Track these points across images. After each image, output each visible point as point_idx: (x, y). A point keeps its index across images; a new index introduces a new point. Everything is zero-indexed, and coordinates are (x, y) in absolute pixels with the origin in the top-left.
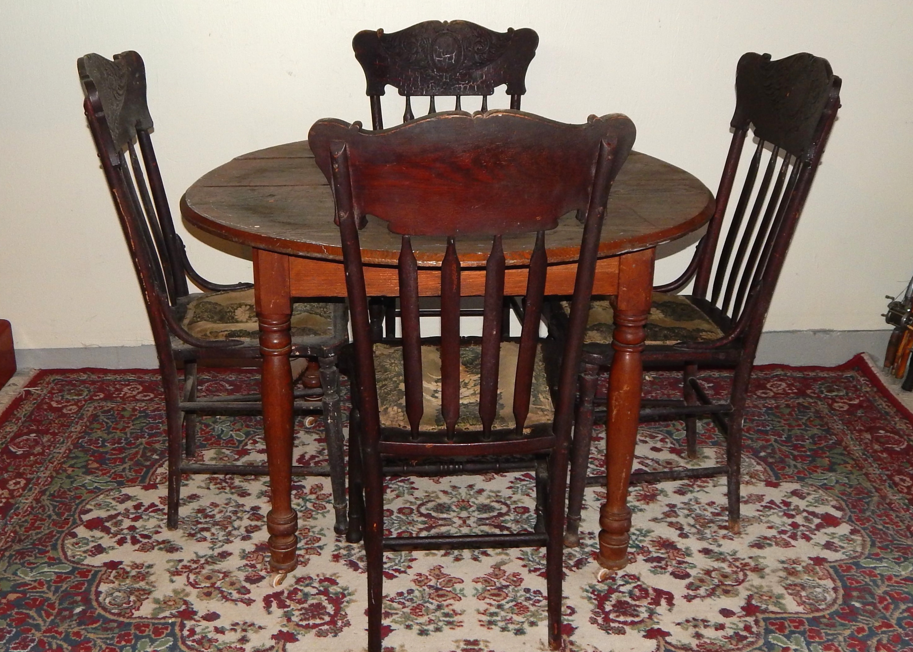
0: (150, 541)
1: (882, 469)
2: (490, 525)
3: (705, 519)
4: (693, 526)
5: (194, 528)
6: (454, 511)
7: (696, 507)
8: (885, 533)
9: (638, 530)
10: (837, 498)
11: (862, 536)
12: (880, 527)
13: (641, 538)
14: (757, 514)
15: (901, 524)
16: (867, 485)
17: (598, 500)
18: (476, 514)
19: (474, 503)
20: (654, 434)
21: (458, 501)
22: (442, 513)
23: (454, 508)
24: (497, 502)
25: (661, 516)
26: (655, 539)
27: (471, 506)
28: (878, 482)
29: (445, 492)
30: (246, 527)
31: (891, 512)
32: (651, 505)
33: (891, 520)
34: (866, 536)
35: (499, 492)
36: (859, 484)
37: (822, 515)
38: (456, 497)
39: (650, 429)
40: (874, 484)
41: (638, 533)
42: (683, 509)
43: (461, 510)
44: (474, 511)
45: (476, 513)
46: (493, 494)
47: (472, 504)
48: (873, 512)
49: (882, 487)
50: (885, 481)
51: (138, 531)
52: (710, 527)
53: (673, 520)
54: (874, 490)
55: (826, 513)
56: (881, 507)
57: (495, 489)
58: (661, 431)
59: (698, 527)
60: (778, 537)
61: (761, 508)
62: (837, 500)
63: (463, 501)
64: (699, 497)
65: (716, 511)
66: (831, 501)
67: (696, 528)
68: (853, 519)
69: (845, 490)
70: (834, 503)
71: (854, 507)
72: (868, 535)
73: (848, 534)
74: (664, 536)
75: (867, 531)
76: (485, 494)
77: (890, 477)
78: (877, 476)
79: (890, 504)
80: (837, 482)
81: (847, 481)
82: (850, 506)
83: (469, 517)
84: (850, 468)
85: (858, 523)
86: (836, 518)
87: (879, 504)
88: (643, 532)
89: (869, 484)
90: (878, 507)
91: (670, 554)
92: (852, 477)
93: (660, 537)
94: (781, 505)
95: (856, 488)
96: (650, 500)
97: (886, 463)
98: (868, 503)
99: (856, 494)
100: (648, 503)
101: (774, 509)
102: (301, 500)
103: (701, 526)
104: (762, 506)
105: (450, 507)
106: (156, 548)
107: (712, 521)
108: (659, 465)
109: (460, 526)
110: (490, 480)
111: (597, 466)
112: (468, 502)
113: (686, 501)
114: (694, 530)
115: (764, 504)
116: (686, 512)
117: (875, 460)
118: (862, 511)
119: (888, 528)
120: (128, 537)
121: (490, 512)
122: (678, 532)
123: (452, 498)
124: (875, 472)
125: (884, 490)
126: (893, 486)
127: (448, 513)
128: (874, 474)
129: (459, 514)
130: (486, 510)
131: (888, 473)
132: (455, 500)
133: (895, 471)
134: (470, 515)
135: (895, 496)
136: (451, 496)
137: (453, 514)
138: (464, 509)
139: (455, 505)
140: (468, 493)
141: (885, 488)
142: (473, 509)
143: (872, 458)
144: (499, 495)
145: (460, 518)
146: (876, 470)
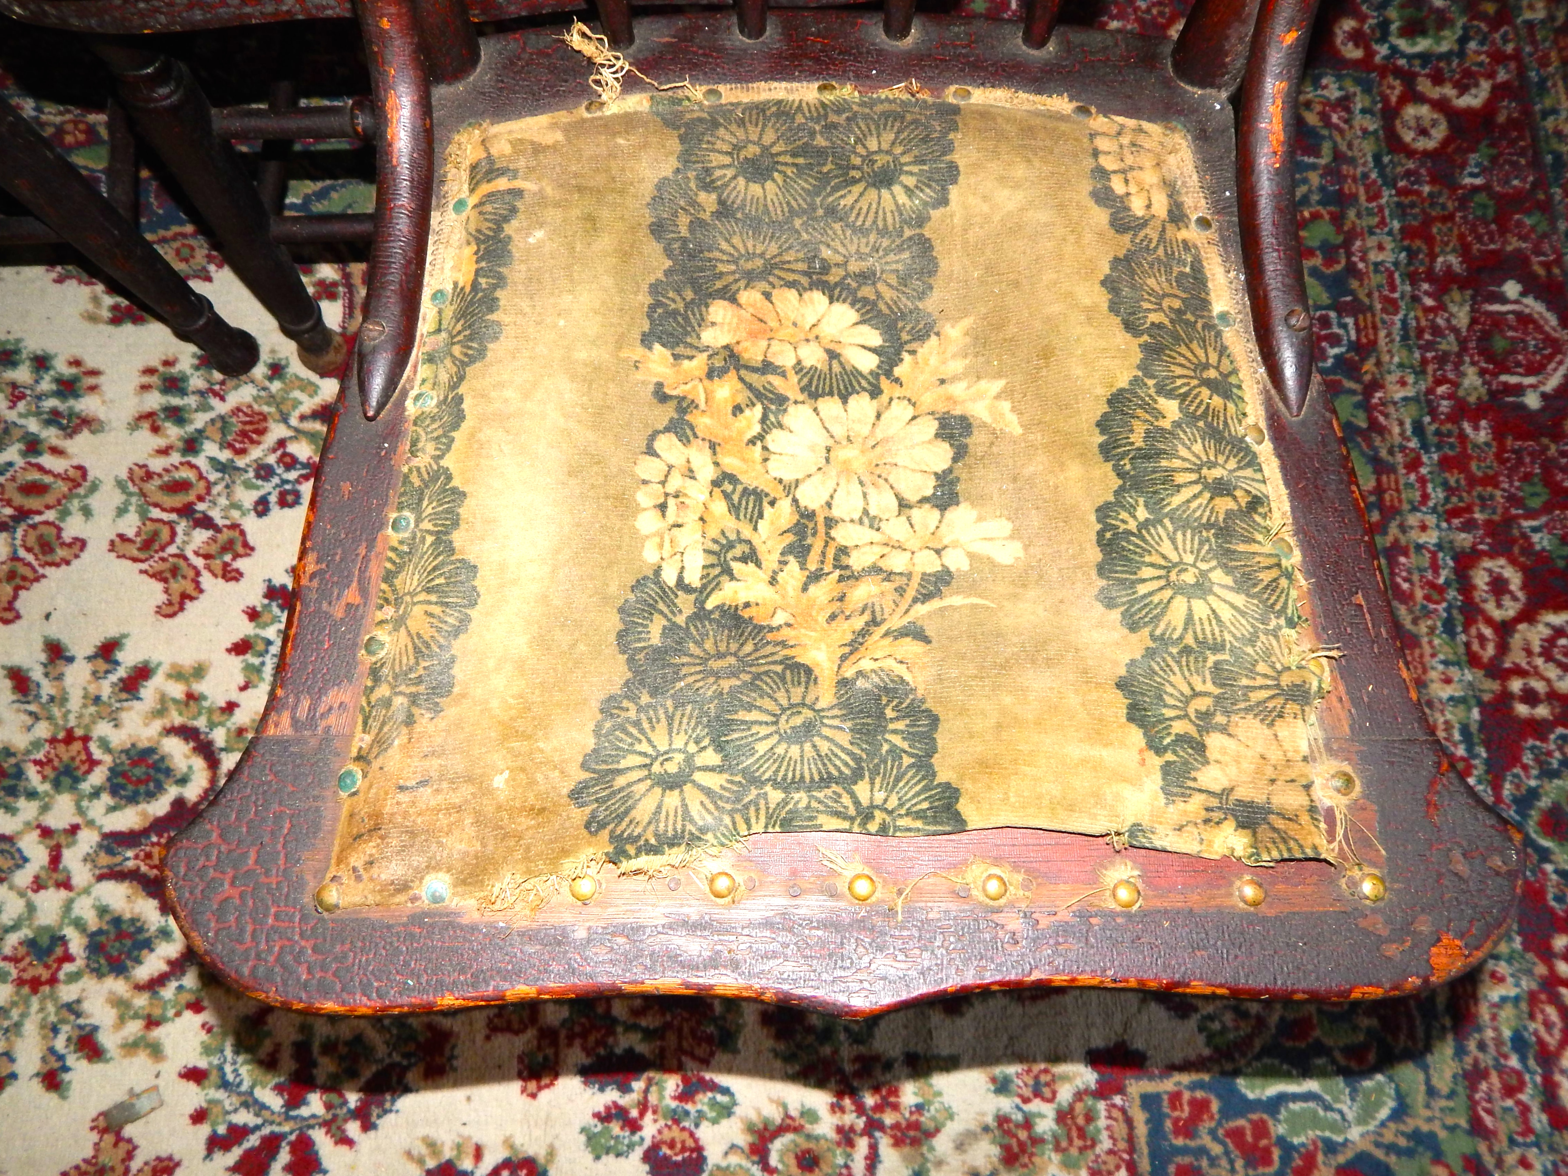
1: (1452, 516)
2: (134, 875)
6: (32, 795)
18: (97, 809)
19: (104, 744)
21: (53, 741)
23: (32, 773)
24: (186, 733)
27: (93, 763)
29: (21, 682)
35: (199, 672)
38: (50, 718)
43: (57, 785)
44: (96, 794)
45: (106, 799)
46: (177, 690)
47: (97, 753)
50: (1441, 590)
57: (187, 660)
63: (70, 738)
76: (149, 691)
78: (1425, 560)
83: (74, 829)
97: (1472, 481)
105: (19, 774)
109: (38, 885)
110: (182, 609)
112: (86, 739)
117: (1444, 463)
123: (36, 717)
124: (1423, 539)
125: (1425, 640)
126: (1459, 618)
127: (10, 800)
128: (1419, 547)
129: (45, 809)
130: (139, 781)
131: (1464, 539)
132: (43, 730)
133: (1491, 528)
134: (81, 811)
135: (1448, 681)
136: (32, 708)
137: (28, 809)
138: (66, 781)
139: (40, 756)
140: (92, 689)
141: (1432, 630)
142: (98, 777)
143: (1439, 447)
144: (199, 687)
145: (46, 832)
146: (1431, 520)
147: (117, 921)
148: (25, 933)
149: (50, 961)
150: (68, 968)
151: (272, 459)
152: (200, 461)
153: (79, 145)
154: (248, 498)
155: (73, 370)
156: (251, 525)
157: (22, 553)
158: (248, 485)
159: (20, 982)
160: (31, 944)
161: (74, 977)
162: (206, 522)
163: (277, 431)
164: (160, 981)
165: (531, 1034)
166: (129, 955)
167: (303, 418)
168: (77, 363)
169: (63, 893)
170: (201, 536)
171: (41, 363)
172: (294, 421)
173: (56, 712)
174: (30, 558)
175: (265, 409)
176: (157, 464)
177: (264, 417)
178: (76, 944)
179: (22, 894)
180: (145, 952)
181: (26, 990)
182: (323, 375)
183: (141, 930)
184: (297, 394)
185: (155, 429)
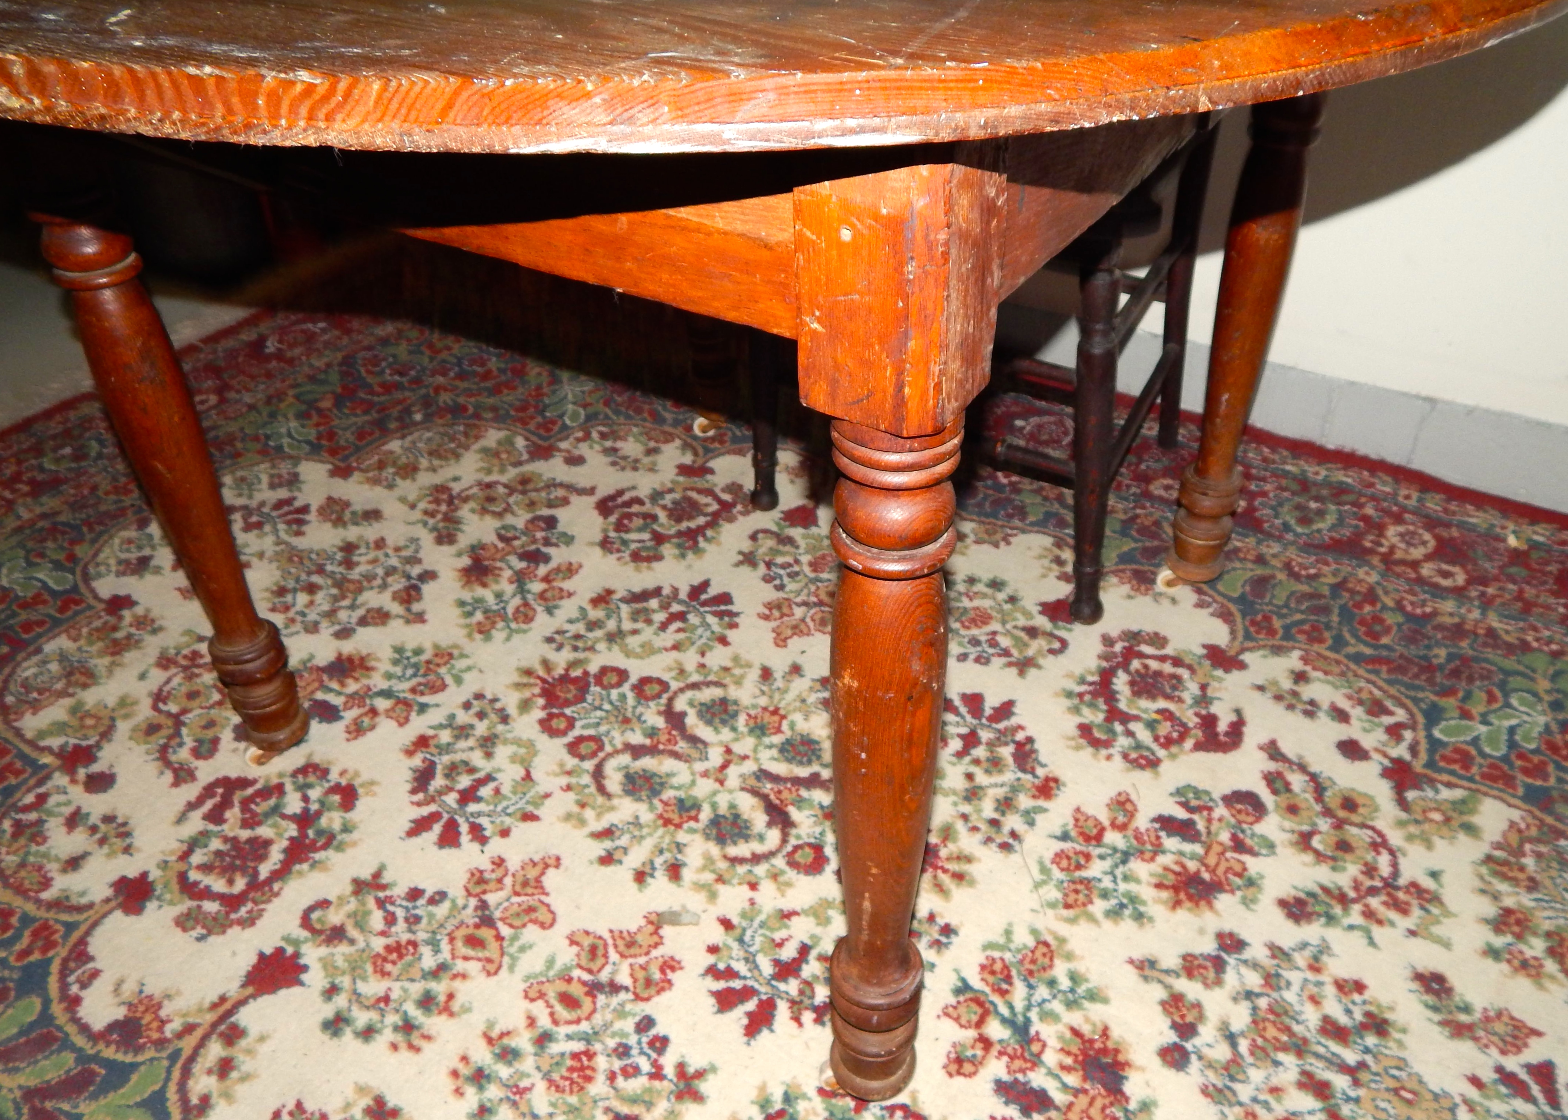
2: (764, 798)
3: (1288, 1030)
4: (1231, 1039)
5: (304, 576)
6: (734, 729)
7: (1295, 977)
9: (1075, 978)
13: (1057, 1006)
14: (1461, 1088)
17: (1065, 837)
19: (792, 726)
20: (1389, 703)
21: (765, 709)
22: (709, 723)
23: (741, 720)
25: (1170, 960)
26: (1086, 1029)
27: (779, 730)
29: (766, 674)
32: (1182, 914)
38: (771, 697)
39: (1390, 682)
41: (1065, 983)
42: (1255, 966)
43: (751, 731)
44: (770, 747)
45: (774, 752)
47: (785, 727)
52: (1277, 1063)
53: (1191, 989)
58: (1416, 701)
59: (1244, 1046)
61: (1488, 1075)
63: (775, 712)
64: (1336, 948)
65: (1343, 1020)
67: (1234, 1045)
74: (1116, 1033)
83: (745, 757)
88: (1081, 990)
91: (1083, 1100)
93: (1105, 1032)
96: (1190, 898)
100: (1176, 904)
101: (1529, 1098)
102: (514, 586)
103: (1254, 1049)
104: (1499, 1069)
105: (735, 715)
107: (1300, 1048)
108: (1319, 798)
109: (705, 774)
111: (1156, 739)
112: (783, 717)
113: (1286, 943)
114: (1221, 1052)
115: (1513, 1064)
116: (1254, 980)
121: (801, 763)
122: (1172, 1037)
123: (763, 693)
127: (720, 726)
129: (736, 740)
130: (799, 753)
132: (763, 701)
134: (755, 750)
136: (764, 688)
137: (726, 735)
138: (758, 732)
139: (753, 712)
140: (804, 695)
142: (777, 739)
145: (728, 751)
147: (737, 816)
148: (681, 794)
149: (685, 815)
150: (692, 824)
151: (983, 638)
154: (957, 650)
157: (808, 620)
158: (960, 644)
159: (660, 816)
160: (681, 801)
161: (693, 831)
163: (995, 626)
164: (741, 861)
165: (972, 1034)
166: (731, 837)
167: (1015, 627)
169: (717, 786)
172: (1009, 626)
173: (777, 696)
174: (811, 624)
175: (994, 614)
177: (991, 617)
178: (705, 815)
179: (693, 774)
180: (742, 841)
181: (660, 822)
182: (1040, 613)
183: (747, 828)
184: (1018, 615)
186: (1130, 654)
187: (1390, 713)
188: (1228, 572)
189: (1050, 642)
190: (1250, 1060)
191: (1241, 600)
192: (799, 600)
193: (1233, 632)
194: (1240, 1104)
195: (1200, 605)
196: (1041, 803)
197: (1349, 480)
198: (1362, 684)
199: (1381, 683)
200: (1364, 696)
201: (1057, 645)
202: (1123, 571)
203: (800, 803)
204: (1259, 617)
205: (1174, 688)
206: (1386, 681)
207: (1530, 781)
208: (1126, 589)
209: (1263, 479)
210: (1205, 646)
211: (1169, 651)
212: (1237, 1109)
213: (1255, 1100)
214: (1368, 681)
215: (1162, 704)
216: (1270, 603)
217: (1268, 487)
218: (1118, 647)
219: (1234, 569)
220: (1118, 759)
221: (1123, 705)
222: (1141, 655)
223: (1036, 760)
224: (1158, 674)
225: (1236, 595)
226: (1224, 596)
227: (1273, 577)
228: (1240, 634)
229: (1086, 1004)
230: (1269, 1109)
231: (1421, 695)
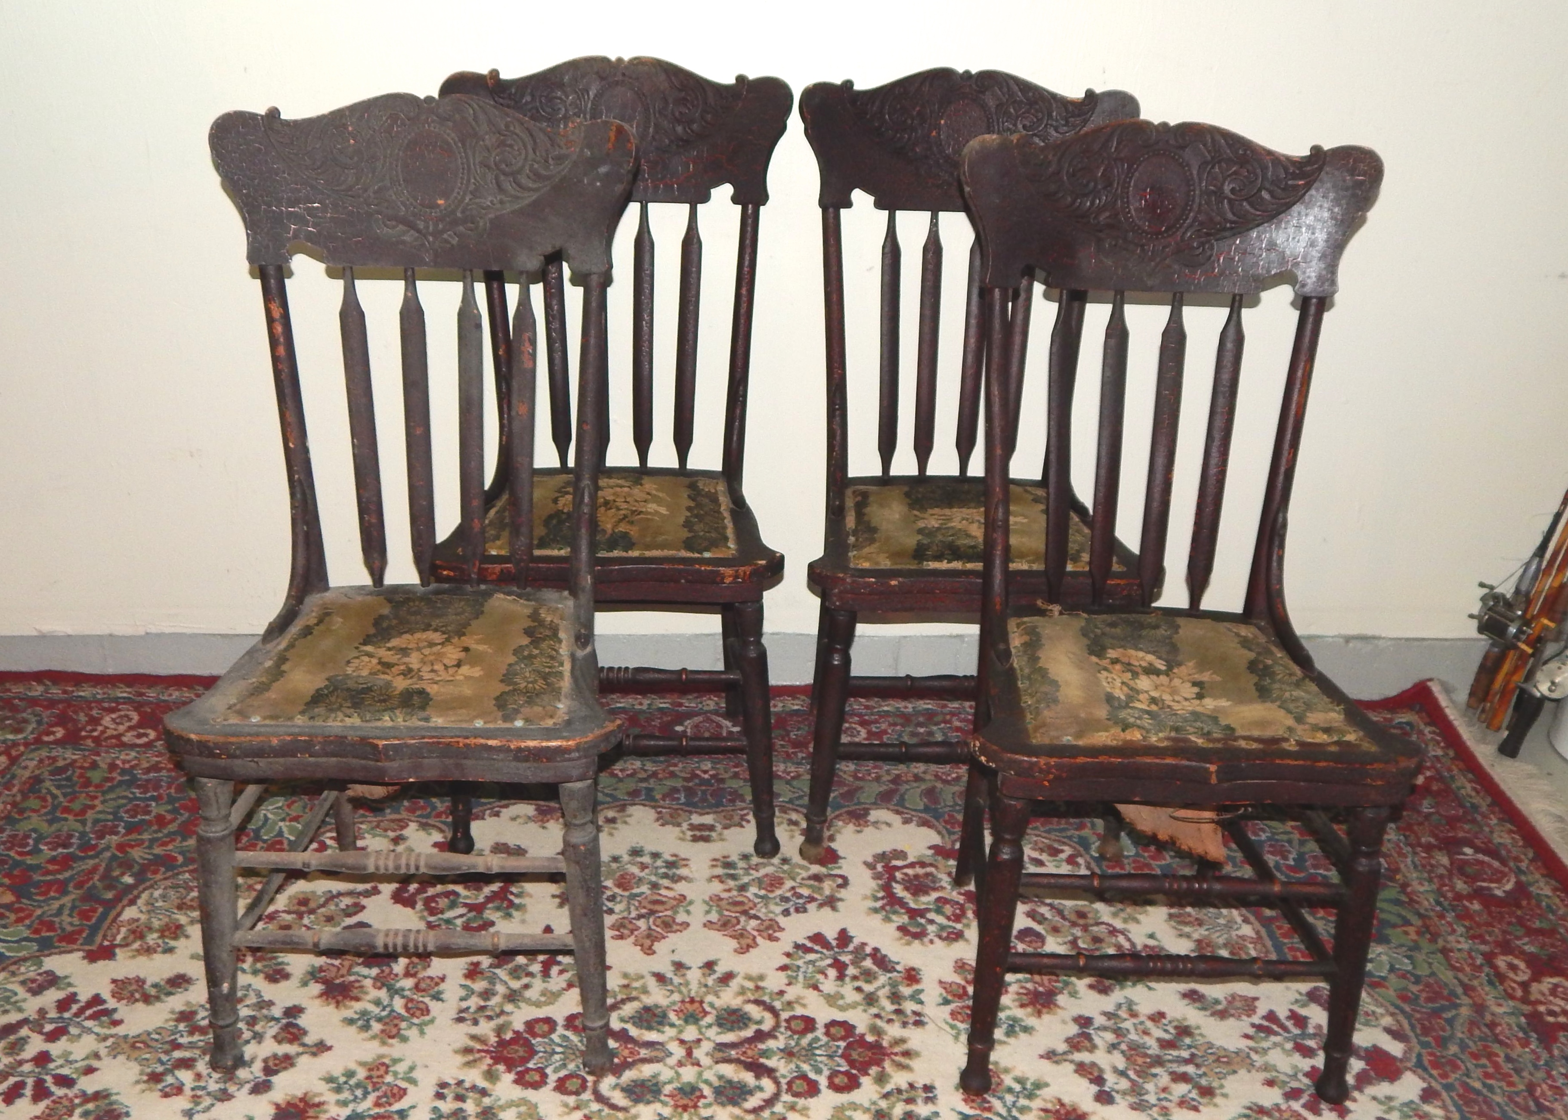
0: (70, 1093)
1: (1473, 938)
2: (738, 1061)
3: (1146, 1055)
4: (1123, 1074)
6: (672, 1025)
7: (1128, 1025)
8: (1486, 1101)
9: (1019, 1080)
10: (1392, 1009)
11: (1444, 1107)
12: (1477, 1085)
13: (1023, 1102)
14: (1244, 1044)
15: (1515, 1079)
16: (1447, 976)
17: (946, 1002)
18: (712, 1033)
19: (712, 1005)
20: (1056, 845)
21: (683, 1002)
22: (650, 1028)
23: (672, 1017)
24: (757, 1002)
25: (1062, 1047)
26: (1049, 1106)
27: (706, 1013)
28: (1468, 969)
29: (660, 978)
30: (265, 1061)
31: (1496, 1048)
32: (1046, 1017)
33: (1496, 1066)
34: (1453, 1109)
35: (761, 978)
36: (1433, 974)
37: (1366, 1050)
38: (680, 992)
39: (1049, 832)
40: (1460, 975)
41: (1017, 1087)
42: (1105, 1029)
43: (686, 1021)
44: (710, 1026)
45: (715, 1029)
46: (750, 985)
47: (708, 1009)
48: (1463, 1046)
49: (1475, 983)
50: (1479, 968)
51: (51, 1066)
52: (1155, 1075)
53: (1084, 1057)
54: (1460, 990)
55: (1375, 1047)
56: (1477, 1032)
57: (755, 972)
58: (1070, 838)
59: (1131, 1074)
60: (1284, 1107)
61: (1251, 1031)
62: (1392, 1015)
63: (692, 1001)
64: (1135, 999)
65: (1167, 1037)
66: (1382, 1015)
67: (1127, 1077)
68: (1426, 1063)
69: (1405, 989)
70: (1387, 1021)
71: (1426, 1031)
72: (1455, 1105)
73: (1417, 1100)
74: (1066, 1100)
75: (1453, 1094)
76: (734, 984)
77: (1489, 958)
78: (1465, 955)
79: (1492, 1026)
80: (1392, 969)
81: (1410, 968)
82: (1418, 1031)
83: (699, 1041)
84: (1414, 936)
85: (1435, 1072)
86: (1394, 1058)
87: (1472, 1024)
88: (1028, 1086)
89: (1450, 974)
90: (1470, 1031)
92: (1420, 957)
93: (1061, 1102)
94: (1289, 1024)
95: (1428, 985)
96: (1043, 1006)
97: (1479, 925)
98: (1450, 1022)
99: (1429, 1000)
100: (1039, 1014)
101: (1276, 1034)
102: (384, 990)
103: (1137, 1073)
104: (1253, 1025)
105: (664, 1016)
106: (78, 1111)
107: (1158, 1061)
108: (1064, 918)
109: (680, 1064)
110: (748, 951)
111: (948, 918)
112: (701, 1002)
113: (1110, 1008)
114: (1124, 1084)
115: (1256, 1019)
116: (1110, 1037)
117: (1459, 917)
118: (1442, 1042)
119: (1490, 1088)
120: (30, 1082)
121: (740, 1029)
122: (1094, 1089)
123: (672, 992)
124: (1460, 947)
125: (1479, 989)
126: (1495, 980)
127: (660, 1027)
128: (1459, 950)
129: (681, 1032)
130: (733, 1022)
131: (1484, 948)
132: (676, 997)
133: (1497, 944)
134: (701, 1033)
135: (1500, 1005)
136: (669, 988)
137: (670, 1032)
138: (691, 1020)
139: (676, 1008)
140: (703, 980)
141: (1481, 984)
142: (709, 1019)
143: (1453, 910)
144: (761, 984)
145: (682, 1042)
146: (1462, 939)
147: (730, 1082)
148: (676, 1085)
149: (693, 1097)
150: (703, 1101)
151: (789, 894)
152: (749, 894)
153: (666, 778)
154: (778, 909)
155: (674, 858)
156: (782, 921)
157: (654, 927)
158: (777, 904)
159: (676, 1106)
160: (681, 1090)
161: (709, 1105)
162: (756, 917)
163: (789, 884)
164: (761, 1109)
166: (739, 1097)
167: (803, 879)
168: (675, 856)
169: (696, 1068)
170: (753, 923)
171: (656, 855)
172: (798, 880)
173: (683, 989)
174: (659, 929)
175: (782, 875)
176: (725, 895)
177: (782, 878)
178: (707, 1091)
179: (672, 1068)
180: (748, 1097)
181: (680, 1110)
182: (811, 863)
183: (745, 1086)
184: (799, 870)
185: (722, 882)
186: (891, 870)
187: (1062, 851)
188: (905, 793)
189: (834, 881)
190: (1141, 1081)
191: (926, 809)
192: (634, 914)
193: (939, 833)
194: (1155, 1106)
195: (906, 822)
196: (916, 987)
197: (930, 706)
198: (1035, 839)
199: (1044, 835)
200: (1041, 845)
201: (840, 881)
202: (840, 815)
203: (766, 1054)
204: (946, 817)
205: (934, 882)
206: (1045, 832)
207: (1159, 863)
208: (851, 827)
209: (876, 722)
210: (930, 848)
211: (911, 859)
212: (1155, 1109)
213: (1159, 1100)
214: (1037, 836)
215: (935, 895)
216: (946, 806)
217: (884, 726)
218: (879, 867)
219: (907, 790)
220: (936, 940)
221: (913, 905)
222: (898, 868)
223: (890, 961)
224: (916, 876)
225: (922, 807)
226: (915, 810)
227: (934, 788)
228: (944, 832)
229: (1038, 1092)
230: (1170, 1101)
231: (1069, 833)
